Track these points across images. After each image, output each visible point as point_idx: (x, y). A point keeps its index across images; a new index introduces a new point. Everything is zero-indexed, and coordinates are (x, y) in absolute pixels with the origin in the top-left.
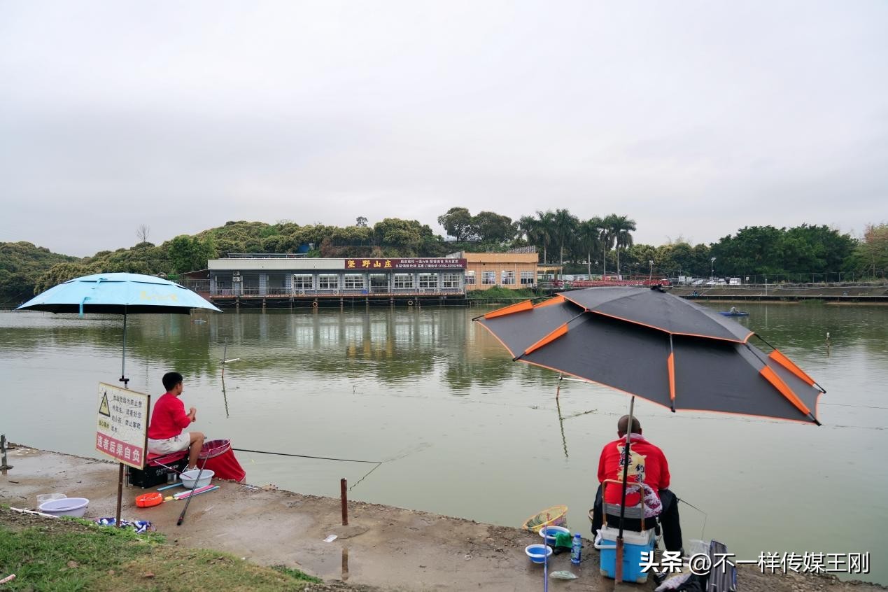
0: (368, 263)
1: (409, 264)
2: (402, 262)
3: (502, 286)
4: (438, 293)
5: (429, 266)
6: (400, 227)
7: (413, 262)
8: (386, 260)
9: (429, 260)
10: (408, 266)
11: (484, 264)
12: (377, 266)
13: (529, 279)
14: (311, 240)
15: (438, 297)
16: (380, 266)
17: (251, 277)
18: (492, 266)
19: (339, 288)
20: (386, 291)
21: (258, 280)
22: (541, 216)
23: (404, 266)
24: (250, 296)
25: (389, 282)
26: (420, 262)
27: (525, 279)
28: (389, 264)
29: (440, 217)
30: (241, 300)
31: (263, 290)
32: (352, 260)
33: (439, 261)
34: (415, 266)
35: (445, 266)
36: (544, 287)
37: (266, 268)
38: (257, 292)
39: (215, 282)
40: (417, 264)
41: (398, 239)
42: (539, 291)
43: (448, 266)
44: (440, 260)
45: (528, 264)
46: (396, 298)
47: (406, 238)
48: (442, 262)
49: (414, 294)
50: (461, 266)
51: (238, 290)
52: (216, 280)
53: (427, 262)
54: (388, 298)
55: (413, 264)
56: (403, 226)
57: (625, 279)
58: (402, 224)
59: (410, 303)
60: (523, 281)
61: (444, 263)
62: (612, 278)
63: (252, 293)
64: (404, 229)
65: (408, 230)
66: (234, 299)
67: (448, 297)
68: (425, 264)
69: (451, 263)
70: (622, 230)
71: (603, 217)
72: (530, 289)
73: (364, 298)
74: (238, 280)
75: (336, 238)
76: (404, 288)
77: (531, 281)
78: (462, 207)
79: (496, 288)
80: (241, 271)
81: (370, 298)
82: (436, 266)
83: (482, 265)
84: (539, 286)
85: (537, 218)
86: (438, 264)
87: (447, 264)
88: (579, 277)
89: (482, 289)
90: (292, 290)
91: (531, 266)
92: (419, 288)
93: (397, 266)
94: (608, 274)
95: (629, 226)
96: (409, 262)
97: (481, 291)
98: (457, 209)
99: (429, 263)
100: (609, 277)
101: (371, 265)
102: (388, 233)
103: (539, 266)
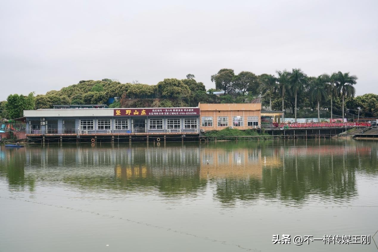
0: (130, 112)
1: (159, 112)
2: (153, 111)
3: (233, 127)
4: (180, 133)
5: (173, 113)
6: (175, 85)
7: (161, 110)
8: (142, 110)
9: (172, 109)
10: (157, 113)
11: (219, 111)
12: (136, 114)
13: (254, 123)
14: (116, 95)
15: (181, 135)
16: (138, 114)
17: (52, 122)
18: (226, 113)
19: (111, 129)
20: (144, 132)
21: (57, 123)
22: (280, 74)
23: (155, 114)
24: (51, 135)
25: (146, 125)
26: (166, 110)
27: (251, 123)
28: (144, 112)
29: (212, 76)
30: (46, 137)
31: (61, 130)
32: (118, 110)
33: (179, 110)
34: (162, 113)
35: (184, 113)
36: (265, 128)
37: (61, 115)
38: (57, 132)
39: (29, 125)
40: (164, 112)
41: (172, 93)
42: (262, 131)
43: (187, 113)
44: (181, 109)
45: (253, 111)
46: (150, 136)
47: (179, 93)
48: (182, 110)
49: (163, 133)
50: (195, 113)
51: (44, 131)
52: (30, 124)
53: (171, 110)
54: (146, 136)
55: (161, 112)
56: (177, 84)
57: (349, 121)
58: (176, 83)
59: (158, 140)
60: (250, 124)
61: (183, 112)
62: (338, 121)
63: (53, 132)
64: (178, 86)
65: (182, 86)
66: (41, 137)
67: (187, 135)
68: (169, 112)
69: (189, 112)
70: (346, 84)
71: (330, 74)
72: (255, 130)
73: (128, 136)
74: (44, 123)
75: (130, 93)
76: (156, 129)
77: (256, 124)
78: (228, 68)
79: (228, 129)
80: (46, 118)
81: (133, 136)
82: (177, 113)
83: (218, 113)
84: (262, 127)
85: (277, 76)
86: (179, 112)
87: (185, 112)
88: (310, 120)
89: (217, 130)
90: (79, 130)
91: (256, 113)
92: (167, 128)
93: (150, 113)
94: (334, 118)
95: (352, 80)
96: (158, 111)
97: (217, 131)
98: (224, 70)
99: (173, 112)
100: (336, 120)
101: (132, 114)
102: (165, 89)
103: (261, 112)
